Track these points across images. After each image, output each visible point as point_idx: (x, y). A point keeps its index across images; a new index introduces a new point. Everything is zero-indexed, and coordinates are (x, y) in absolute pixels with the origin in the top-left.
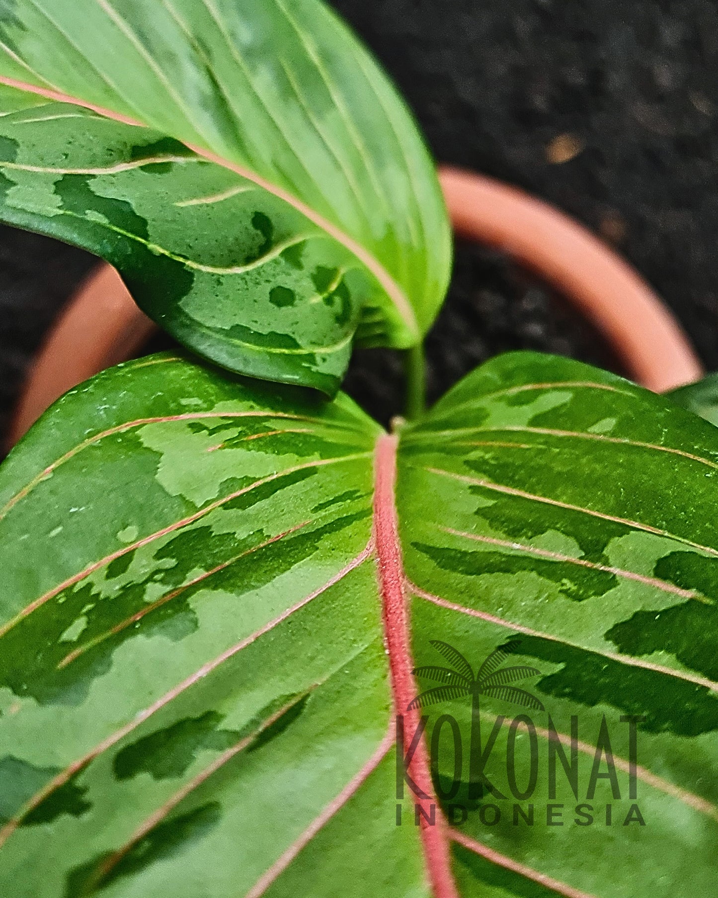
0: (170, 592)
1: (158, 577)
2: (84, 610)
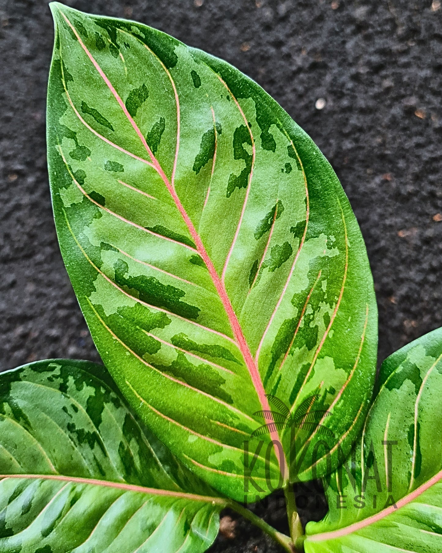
0: (305, 312)
1: (312, 316)
2: (326, 294)
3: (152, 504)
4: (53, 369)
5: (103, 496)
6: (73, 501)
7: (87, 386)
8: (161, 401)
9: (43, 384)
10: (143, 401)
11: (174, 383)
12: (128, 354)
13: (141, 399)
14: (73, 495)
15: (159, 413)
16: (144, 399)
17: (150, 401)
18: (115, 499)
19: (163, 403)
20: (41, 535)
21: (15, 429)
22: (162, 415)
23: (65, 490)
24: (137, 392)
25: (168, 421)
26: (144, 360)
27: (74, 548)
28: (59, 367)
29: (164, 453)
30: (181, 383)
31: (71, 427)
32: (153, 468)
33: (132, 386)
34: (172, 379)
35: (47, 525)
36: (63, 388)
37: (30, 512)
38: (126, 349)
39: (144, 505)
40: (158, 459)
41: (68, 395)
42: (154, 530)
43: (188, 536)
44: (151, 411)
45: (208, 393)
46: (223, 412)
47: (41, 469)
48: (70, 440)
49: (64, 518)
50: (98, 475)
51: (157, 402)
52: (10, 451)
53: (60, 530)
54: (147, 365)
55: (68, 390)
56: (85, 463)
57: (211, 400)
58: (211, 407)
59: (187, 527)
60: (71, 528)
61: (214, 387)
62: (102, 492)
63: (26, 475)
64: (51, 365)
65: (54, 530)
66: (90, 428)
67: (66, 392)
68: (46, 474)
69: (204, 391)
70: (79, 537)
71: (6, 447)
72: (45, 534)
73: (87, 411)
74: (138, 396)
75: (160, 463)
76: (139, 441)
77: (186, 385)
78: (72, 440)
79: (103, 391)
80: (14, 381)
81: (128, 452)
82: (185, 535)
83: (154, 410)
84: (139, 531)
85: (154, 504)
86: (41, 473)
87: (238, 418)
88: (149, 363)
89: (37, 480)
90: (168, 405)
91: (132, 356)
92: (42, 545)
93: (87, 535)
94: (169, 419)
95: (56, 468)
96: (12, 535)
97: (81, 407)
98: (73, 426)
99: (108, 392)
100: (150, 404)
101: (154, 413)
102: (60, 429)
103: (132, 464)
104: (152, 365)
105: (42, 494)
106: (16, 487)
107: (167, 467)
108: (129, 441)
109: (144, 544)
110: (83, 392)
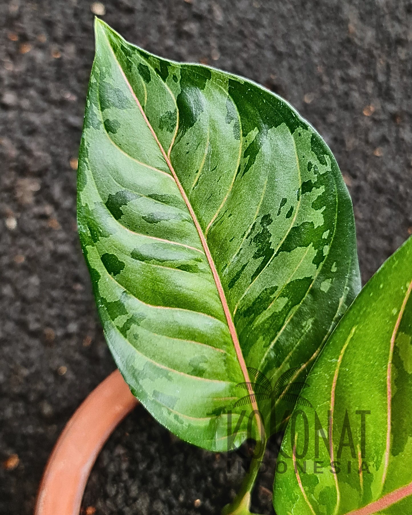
3: (224, 358)
4: (323, 162)
5: (207, 299)
6: (185, 268)
7: (322, 213)
8: (351, 381)
9: (300, 161)
10: (339, 361)
11: (385, 383)
12: (394, 311)
13: (341, 357)
14: (191, 263)
15: (334, 385)
16: (343, 360)
17: (344, 369)
18: (209, 314)
19: (351, 385)
20: (131, 251)
21: (234, 157)
22: (333, 389)
23: (192, 252)
24: (348, 348)
25: (329, 399)
26: (397, 336)
27: (134, 295)
28: (329, 168)
29: (287, 344)
30: (389, 389)
31: (267, 219)
32: (264, 339)
33: (352, 338)
34: (388, 377)
35: (145, 252)
36: (307, 187)
37: (149, 224)
38: (400, 306)
39: (218, 350)
40: (276, 339)
41: (300, 197)
42: (197, 375)
43: (209, 419)
44: (332, 376)
45: (392, 425)
46: (377, 452)
47: (202, 212)
48: (251, 227)
49: (161, 267)
50: (227, 280)
51: (348, 378)
52: (207, 165)
53: (147, 269)
54: (392, 341)
55: (308, 193)
56: (233, 259)
57: (385, 432)
58: (376, 437)
59: (217, 412)
60: (155, 280)
61: (405, 430)
62: (210, 294)
63: (186, 198)
64: (327, 158)
65: (143, 263)
66: (275, 244)
67: (303, 193)
68: (200, 221)
69: (392, 419)
70: (149, 294)
71: (207, 159)
72: (136, 255)
73: (293, 228)
74: (342, 352)
75: (273, 344)
76: (288, 308)
77: (389, 397)
78: (253, 228)
79: (325, 235)
80: (288, 125)
81: (269, 301)
82: (208, 415)
83: (335, 378)
84: (188, 359)
85: (225, 361)
86: (197, 214)
87: (377, 469)
88: (395, 343)
89: (187, 214)
90: (351, 392)
91: (393, 318)
92: (121, 258)
93: (155, 303)
94: (332, 399)
95: (211, 228)
96: (117, 219)
97: (294, 219)
98: (270, 222)
99: (326, 242)
100: (340, 371)
101: (331, 380)
102: (259, 208)
103: (258, 313)
104: (395, 347)
105: (175, 227)
106: (169, 194)
107: (273, 355)
108: (282, 295)
109: (176, 372)
110: (313, 211)
